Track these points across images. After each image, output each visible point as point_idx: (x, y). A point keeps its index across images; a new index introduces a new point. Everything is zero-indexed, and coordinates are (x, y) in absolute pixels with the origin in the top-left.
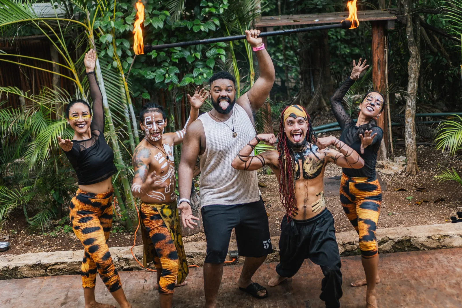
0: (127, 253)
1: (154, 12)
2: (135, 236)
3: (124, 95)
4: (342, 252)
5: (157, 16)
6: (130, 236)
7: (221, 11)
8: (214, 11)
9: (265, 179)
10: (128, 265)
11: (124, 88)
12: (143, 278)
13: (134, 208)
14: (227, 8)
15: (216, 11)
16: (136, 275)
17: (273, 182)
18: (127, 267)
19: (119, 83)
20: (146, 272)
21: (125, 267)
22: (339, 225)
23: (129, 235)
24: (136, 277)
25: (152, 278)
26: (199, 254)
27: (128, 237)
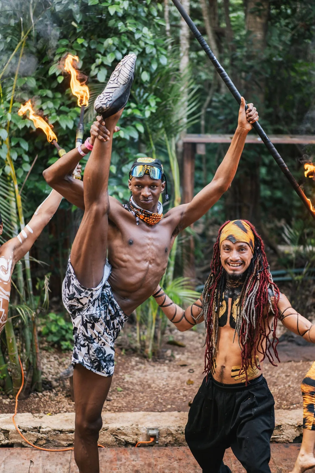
0: (7, 422)
1: (62, 108)
2: (17, 400)
3: (15, 211)
4: (297, 437)
5: (66, 113)
6: (9, 400)
7: (148, 114)
8: (138, 113)
9: (183, 336)
10: (8, 439)
11: (16, 201)
12: (28, 459)
13: (18, 363)
14: (154, 111)
15: (141, 113)
16: (18, 453)
17: (193, 340)
18: (7, 441)
19: (8, 195)
20: (32, 450)
21: (3, 442)
22: (287, 401)
23: (7, 398)
24: (18, 456)
25: (41, 459)
26: (106, 430)
27: (6, 401)
